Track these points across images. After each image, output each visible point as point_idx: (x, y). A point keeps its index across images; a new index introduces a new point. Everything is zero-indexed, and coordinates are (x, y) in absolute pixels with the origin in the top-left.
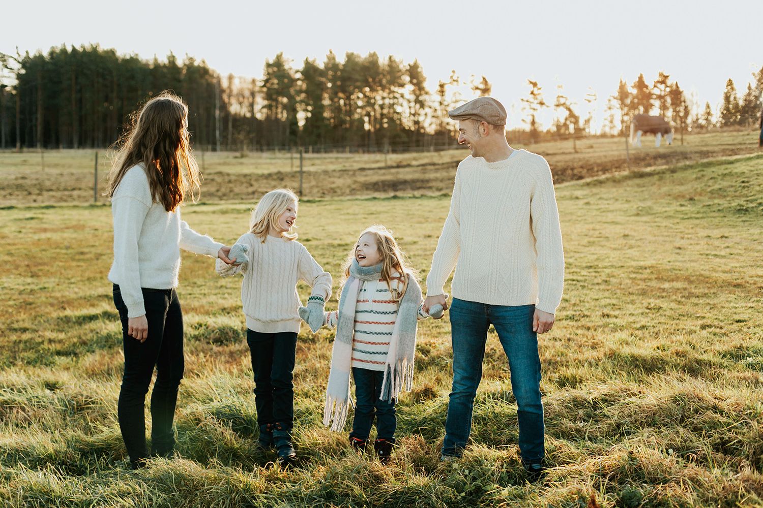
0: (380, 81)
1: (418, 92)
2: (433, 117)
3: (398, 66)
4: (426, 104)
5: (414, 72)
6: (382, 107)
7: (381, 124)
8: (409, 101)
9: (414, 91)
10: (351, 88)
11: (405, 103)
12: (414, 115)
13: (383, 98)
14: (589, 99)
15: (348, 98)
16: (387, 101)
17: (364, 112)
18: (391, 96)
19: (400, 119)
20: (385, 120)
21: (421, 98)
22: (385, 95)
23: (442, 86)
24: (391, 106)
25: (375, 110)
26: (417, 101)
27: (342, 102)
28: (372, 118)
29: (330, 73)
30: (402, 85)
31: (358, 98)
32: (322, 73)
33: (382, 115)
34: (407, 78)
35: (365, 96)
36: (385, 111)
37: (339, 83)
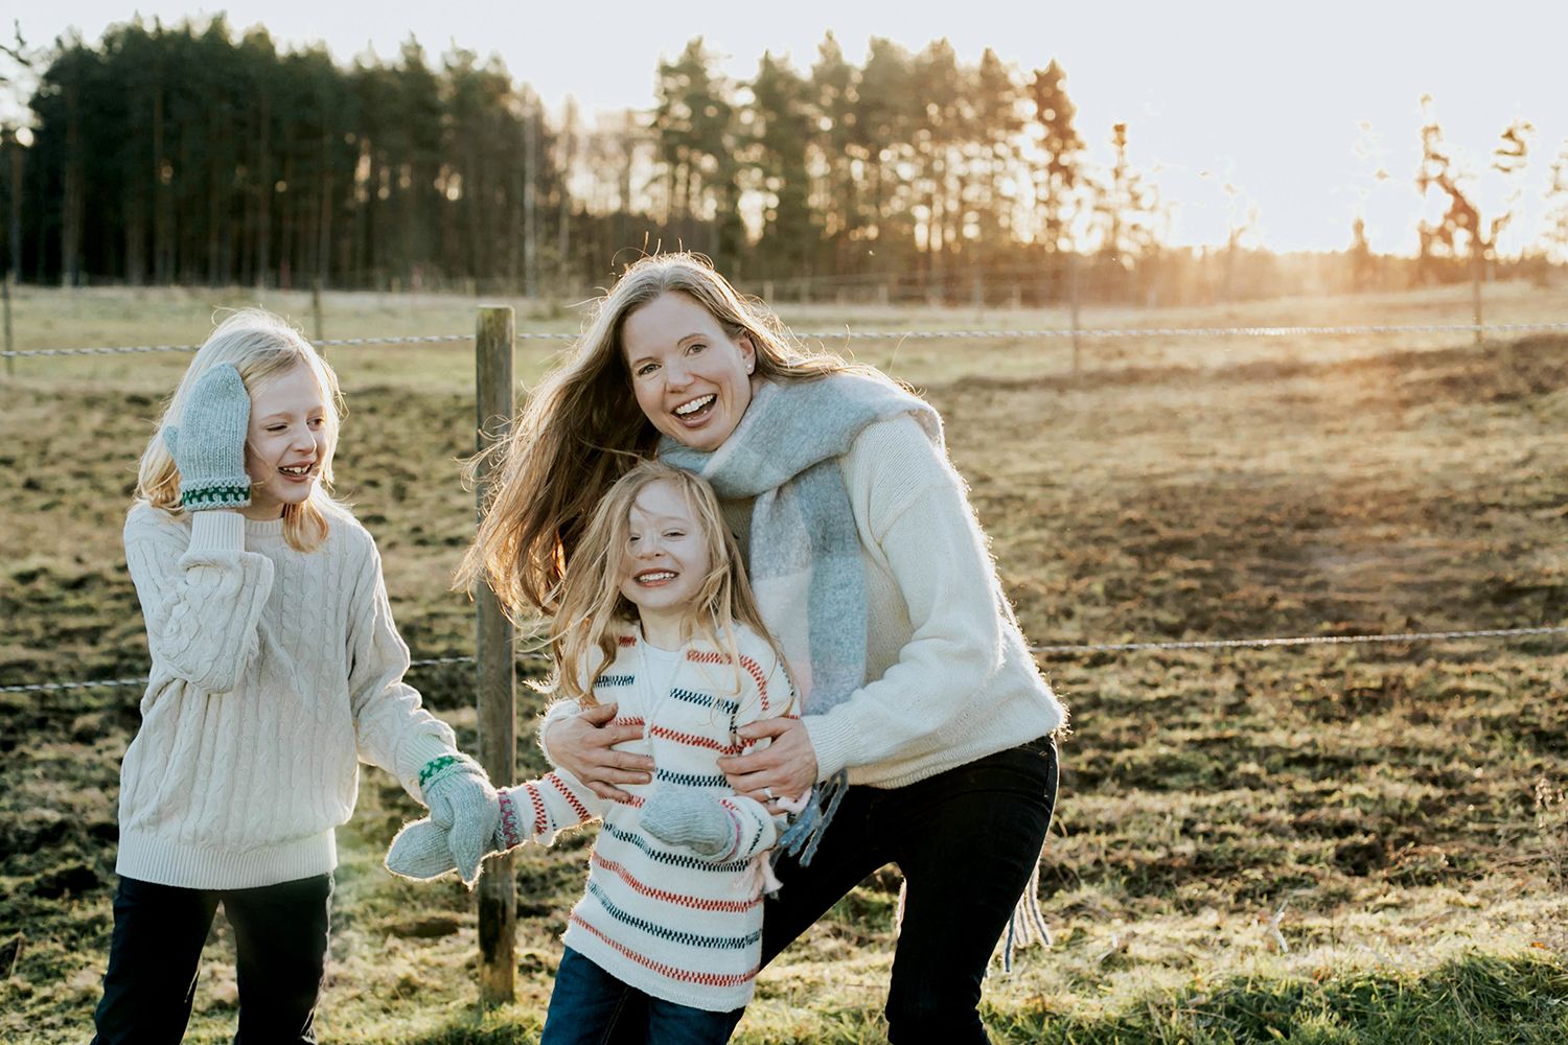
0: (959, 116)
1: (1056, 144)
2: (1097, 208)
3: (1005, 76)
4: (1079, 174)
5: (1046, 90)
6: (963, 182)
7: (959, 223)
8: (1033, 167)
9: (1046, 143)
10: (884, 131)
11: (1024, 174)
12: (1046, 203)
13: (967, 159)
14: (1505, 166)
15: (874, 159)
16: (979, 167)
17: (918, 197)
18: (987, 151)
19: (1010, 216)
20: (971, 216)
21: (1064, 159)
22: (972, 148)
23: (1120, 129)
24: (989, 180)
25: (943, 190)
26: (1054, 167)
27: (857, 169)
28: (938, 210)
29: (829, 94)
30: (1015, 126)
31: (901, 157)
32: (807, 94)
33: (963, 203)
34: (1026, 108)
35: (919, 153)
36: (971, 193)
37: (850, 119)
